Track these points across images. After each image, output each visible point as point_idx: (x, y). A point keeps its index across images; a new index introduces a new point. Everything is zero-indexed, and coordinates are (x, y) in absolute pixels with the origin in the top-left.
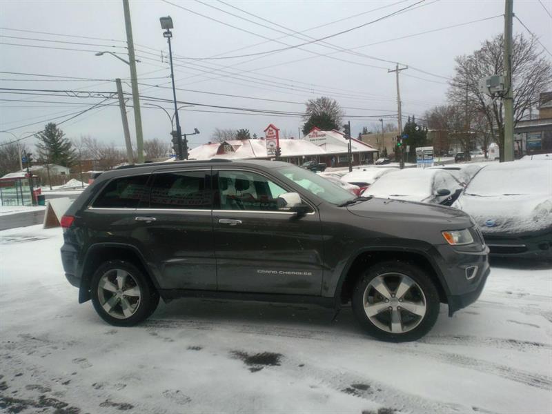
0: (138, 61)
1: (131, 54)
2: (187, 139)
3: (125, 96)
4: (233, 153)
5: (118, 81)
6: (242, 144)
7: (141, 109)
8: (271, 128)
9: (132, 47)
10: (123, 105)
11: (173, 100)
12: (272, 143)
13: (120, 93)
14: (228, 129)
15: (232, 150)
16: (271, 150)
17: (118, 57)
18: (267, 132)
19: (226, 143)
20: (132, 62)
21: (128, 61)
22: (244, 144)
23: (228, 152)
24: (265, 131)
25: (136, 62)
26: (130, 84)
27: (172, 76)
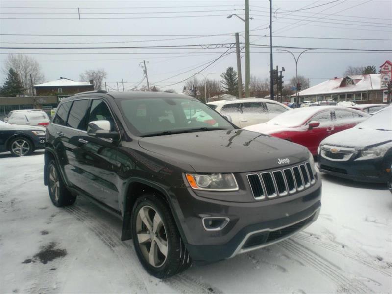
0: (251, 18)
1: (247, 14)
2: (283, 75)
3: (240, 45)
4: (353, 86)
5: (237, 35)
6: (363, 78)
7: (250, 54)
8: (386, 64)
9: (248, 8)
10: (238, 52)
11: (270, 45)
12: (386, 77)
13: (238, 43)
14: (360, 67)
15: (353, 83)
16: (384, 83)
17: (239, 17)
18: (383, 67)
19: (348, 78)
20: (247, 20)
21: (244, 19)
22: (365, 78)
23: (349, 85)
24: (381, 67)
25: (250, 20)
26: (245, 36)
27: (271, 27)
